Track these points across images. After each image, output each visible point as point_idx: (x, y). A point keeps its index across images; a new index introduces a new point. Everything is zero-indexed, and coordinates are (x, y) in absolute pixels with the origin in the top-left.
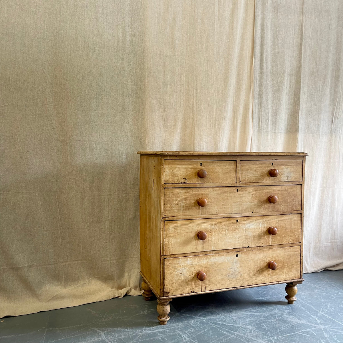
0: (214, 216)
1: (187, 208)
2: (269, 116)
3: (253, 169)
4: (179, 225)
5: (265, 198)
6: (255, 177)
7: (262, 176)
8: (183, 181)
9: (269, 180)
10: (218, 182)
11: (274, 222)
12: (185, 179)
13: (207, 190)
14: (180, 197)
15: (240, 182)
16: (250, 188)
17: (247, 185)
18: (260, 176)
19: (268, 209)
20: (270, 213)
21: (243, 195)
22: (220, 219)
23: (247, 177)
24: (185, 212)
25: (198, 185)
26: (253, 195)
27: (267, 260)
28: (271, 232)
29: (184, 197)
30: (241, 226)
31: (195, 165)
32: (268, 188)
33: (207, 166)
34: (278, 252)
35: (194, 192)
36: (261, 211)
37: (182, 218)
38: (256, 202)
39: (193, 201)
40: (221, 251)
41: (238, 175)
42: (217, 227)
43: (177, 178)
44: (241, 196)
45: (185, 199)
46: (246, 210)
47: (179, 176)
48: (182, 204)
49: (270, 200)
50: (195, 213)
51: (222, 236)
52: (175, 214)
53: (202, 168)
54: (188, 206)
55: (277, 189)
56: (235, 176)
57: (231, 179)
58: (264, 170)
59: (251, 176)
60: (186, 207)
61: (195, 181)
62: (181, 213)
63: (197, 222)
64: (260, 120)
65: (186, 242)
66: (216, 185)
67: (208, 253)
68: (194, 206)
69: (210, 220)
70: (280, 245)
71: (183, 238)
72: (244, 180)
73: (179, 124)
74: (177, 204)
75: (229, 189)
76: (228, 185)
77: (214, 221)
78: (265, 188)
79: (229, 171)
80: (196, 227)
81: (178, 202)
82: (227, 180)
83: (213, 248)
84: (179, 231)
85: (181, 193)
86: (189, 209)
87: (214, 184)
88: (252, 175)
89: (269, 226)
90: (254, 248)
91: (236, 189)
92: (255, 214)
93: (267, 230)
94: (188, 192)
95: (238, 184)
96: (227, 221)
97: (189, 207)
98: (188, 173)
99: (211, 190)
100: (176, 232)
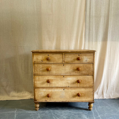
0: (54, 74)
1: (43, 71)
3: (70, 57)
4: (40, 77)
5: (76, 68)
6: (71, 60)
7: (74, 60)
8: (41, 61)
9: (77, 62)
11: (80, 78)
13: (51, 65)
16: (69, 65)
17: (67, 63)
19: (77, 73)
20: (78, 74)
22: (56, 75)
23: (67, 60)
25: (47, 63)
26: (71, 67)
27: (77, 93)
28: (78, 82)
29: (42, 67)
30: (66, 79)
31: (46, 56)
33: (51, 56)
34: (82, 90)
35: (46, 65)
36: (74, 73)
37: (41, 74)
38: (72, 70)
39: (45, 69)
40: (57, 88)
41: (64, 59)
42: (55, 78)
43: (39, 60)
46: (67, 73)
48: (41, 69)
49: (78, 69)
50: (46, 73)
51: (57, 82)
52: (39, 73)
53: (49, 57)
55: (81, 65)
57: (61, 61)
58: (75, 58)
59: (69, 60)
61: (46, 61)
62: (41, 73)
63: (47, 76)
65: (43, 83)
66: (54, 63)
67: (52, 88)
69: (52, 76)
70: (83, 87)
74: (39, 70)
75: (60, 65)
76: (59, 63)
77: (54, 76)
78: (76, 65)
79: (60, 58)
80: (47, 78)
82: (59, 61)
83: (54, 86)
84: (40, 79)
85: (41, 66)
89: (78, 79)
90: (71, 88)
91: (63, 65)
92: (71, 74)
94: (43, 65)
95: (64, 63)
96: (60, 76)
98: (43, 58)
99: (53, 65)
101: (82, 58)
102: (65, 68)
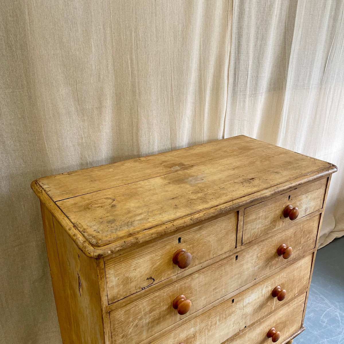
0: (200, 312)
2: (249, 69)
3: (262, 216)
5: (274, 251)
6: (264, 228)
7: (274, 222)
8: (145, 284)
9: (281, 225)
10: (207, 258)
11: (281, 278)
12: (151, 278)
13: (189, 279)
14: (141, 312)
15: (242, 243)
16: (255, 246)
17: (251, 244)
18: (271, 223)
19: (274, 267)
20: (277, 270)
21: (244, 262)
22: (208, 311)
23: (252, 231)
24: (151, 332)
25: (174, 278)
26: (259, 255)
28: (277, 294)
29: (148, 309)
30: (238, 306)
31: (168, 247)
33: (190, 239)
35: (167, 291)
36: (267, 272)
38: (261, 263)
39: (165, 308)
42: (203, 325)
43: (133, 284)
44: (241, 264)
45: (151, 311)
46: (246, 281)
47: (138, 280)
48: (146, 320)
51: (210, 334)
53: (182, 246)
54: (156, 320)
55: (290, 231)
56: (235, 237)
57: (228, 245)
58: (277, 212)
59: (258, 228)
60: (152, 322)
61: (168, 274)
62: (144, 336)
63: (173, 333)
64: (237, 78)
66: (205, 264)
68: (167, 315)
72: (248, 238)
73: (109, 103)
74: (136, 326)
75: (225, 261)
76: (224, 256)
77: (199, 319)
79: (227, 233)
81: (138, 322)
82: (222, 249)
85: (144, 304)
86: (158, 324)
87: (201, 265)
88: (260, 226)
90: (253, 325)
91: (234, 257)
92: (257, 280)
93: (271, 294)
94: (156, 297)
95: (238, 249)
96: (219, 308)
97: (159, 318)
98: (155, 266)
99: (196, 275)
102: (242, 265)
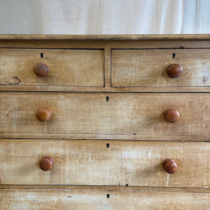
0: (69, 136)
1: (24, 121)
3: (135, 64)
4: (13, 145)
5: (159, 112)
6: (139, 78)
7: (153, 76)
8: (13, 81)
9: (164, 84)
10: (72, 84)
11: (175, 152)
12: (17, 78)
13: (54, 97)
14: (11, 106)
15: (111, 85)
16: (131, 96)
17: (124, 90)
18: (149, 77)
19: (161, 131)
20: (166, 138)
21: (117, 107)
22: (79, 140)
23: (123, 77)
24: (21, 128)
25: (38, 88)
26: (136, 107)
28: (166, 167)
29: (17, 106)
30: (115, 154)
31: (31, 57)
32: (165, 96)
33: (53, 59)
34: (182, 198)
35: (33, 98)
37: (16, 135)
38: (141, 119)
39: (32, 113)
40: (82, 188)
41: (108, 74)
42: (73, 152)
43: (2, 76)
44: (114, 108)
45: (20, 109)
46: (122, 130)
47: (5, 74)
48: (16, 115)
49: (167, 117)
50: (35, 129)
51: (82, 166)
52: (6, 129)
53: (44, 61)
54: (24, 119)
55: (182, 99)
56: (103, 75)
57: (95, 80)
58: (157, 67)
59: (131, 76)
60: (21, 120)
61: (32, 82)
62: (14, 128)
63: (42, 143)
65: (25, 170)
66: (69, 89)
67: (61, 188)
69: (62, 142)
70: (186, 189)
71: (20, 164)
72: (118, 82)
74: (7, 115)
75: (93, 96)
76: (90, 90)
77: (68, 144)
78: (159, 97)
79: (92, 68)
80: (39, 150)
81: (9, 113)
82: (88, 81)
83: (68, 182)
84: (13, 154)
85: (13, 100)
86: (26, 124)
87: (65, 88)
88: (133, 75)
89: (164, 157)
90: (137, 189)
91: (105, 96)
92: (138, 137)
93: (161, 164)
94: (23, 98)
95: (107, 89)
96: (91, 144)
97: (27, 120)
98: (20, 69)
99: (62, 96)
100: (8, 155)
101: (189, 67)
